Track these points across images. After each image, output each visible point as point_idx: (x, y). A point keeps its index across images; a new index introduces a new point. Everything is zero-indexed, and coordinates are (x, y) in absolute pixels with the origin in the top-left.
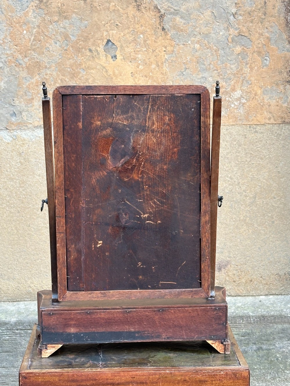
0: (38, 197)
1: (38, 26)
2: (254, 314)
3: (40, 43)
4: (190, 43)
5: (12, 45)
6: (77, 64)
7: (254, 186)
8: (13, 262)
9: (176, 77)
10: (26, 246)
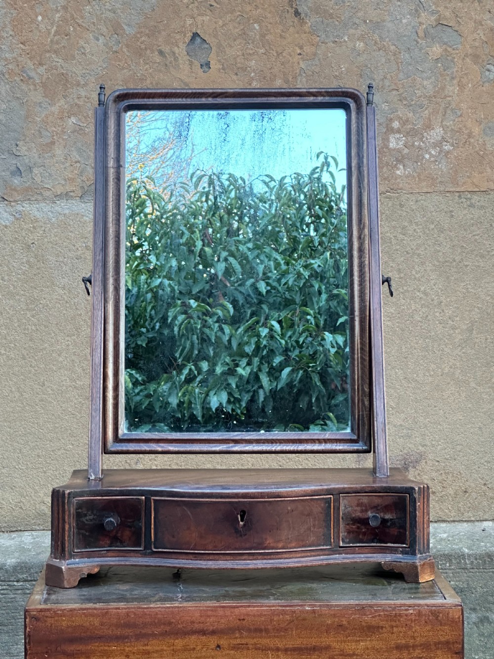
0: (61, 328)
1: (65, 8)
2: (473, 550)
3: (68, 39)
5: (14, 41)
6: (136, 77)
7: (468, 309)
8: (12, 454)
10: (37, 423)
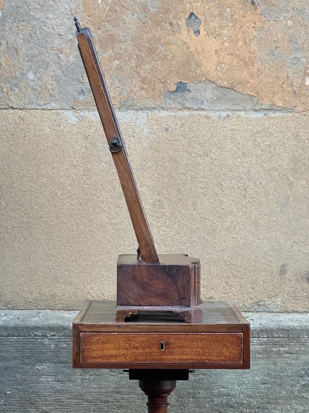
0: (104, 187)
3: (116, 14)
4: (282, 19)
5: (84, 15)
6: (155, 38)
8: (71, 263)
9: (265, 56)
10: (87, 245)
